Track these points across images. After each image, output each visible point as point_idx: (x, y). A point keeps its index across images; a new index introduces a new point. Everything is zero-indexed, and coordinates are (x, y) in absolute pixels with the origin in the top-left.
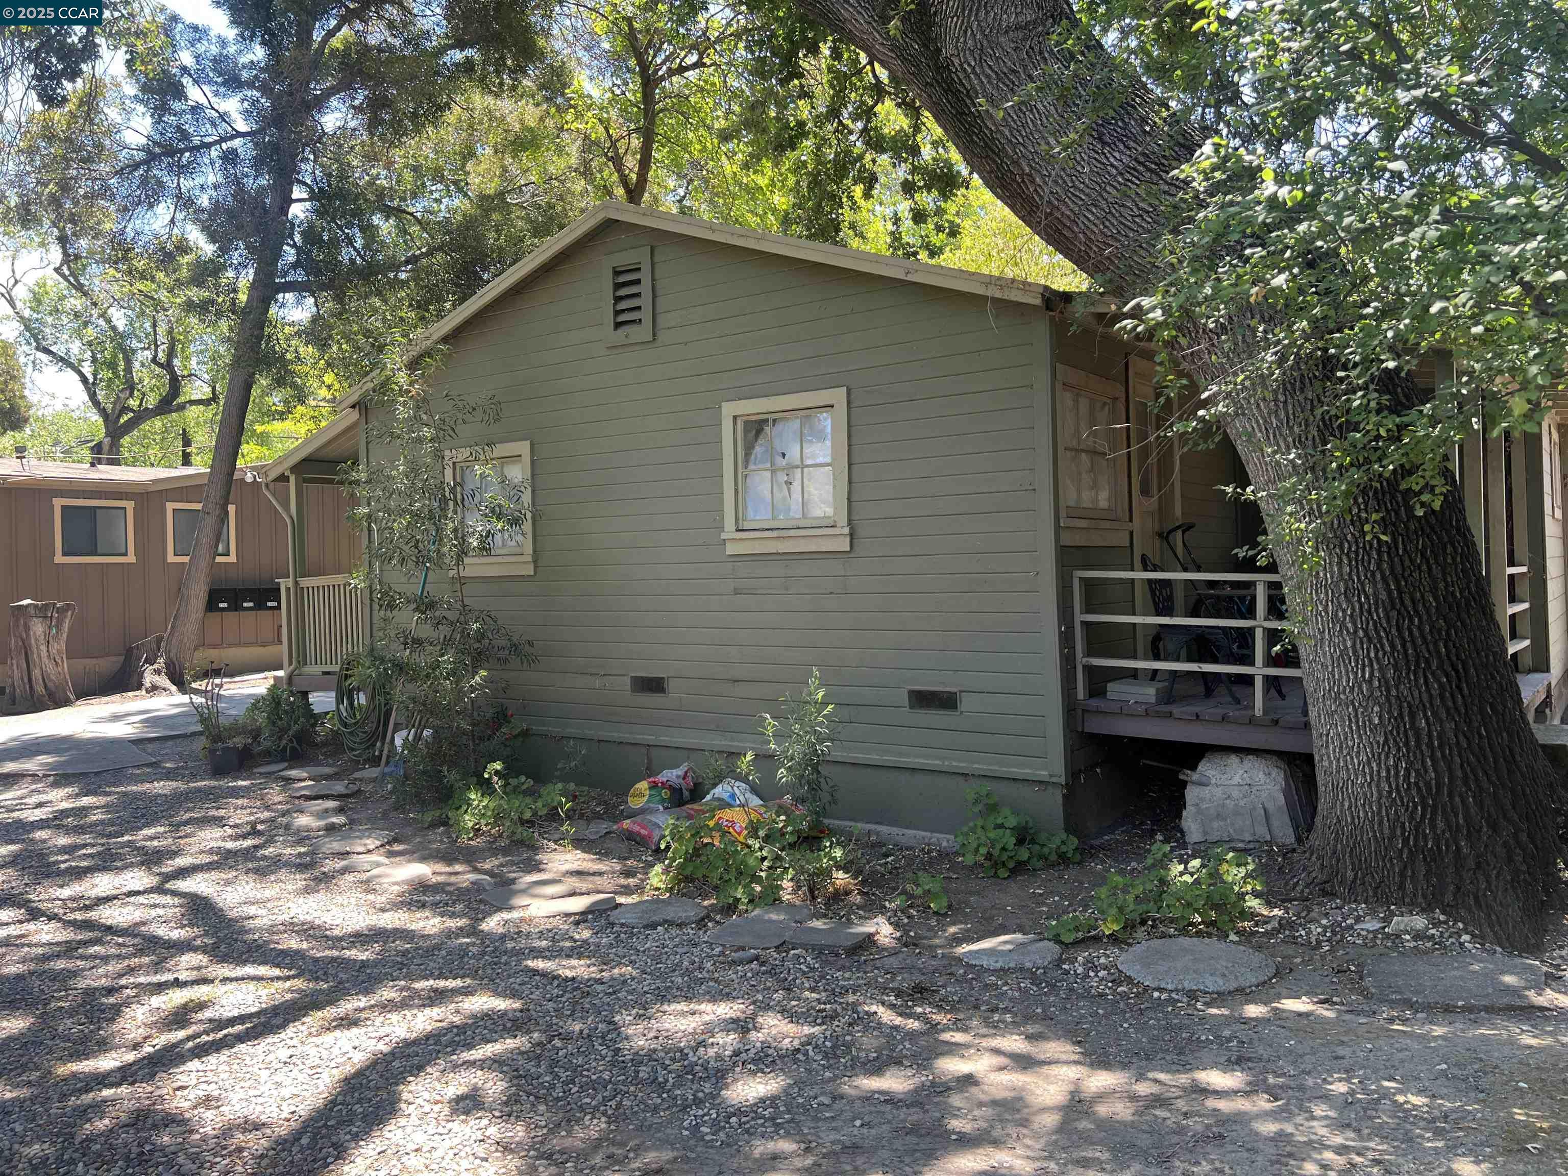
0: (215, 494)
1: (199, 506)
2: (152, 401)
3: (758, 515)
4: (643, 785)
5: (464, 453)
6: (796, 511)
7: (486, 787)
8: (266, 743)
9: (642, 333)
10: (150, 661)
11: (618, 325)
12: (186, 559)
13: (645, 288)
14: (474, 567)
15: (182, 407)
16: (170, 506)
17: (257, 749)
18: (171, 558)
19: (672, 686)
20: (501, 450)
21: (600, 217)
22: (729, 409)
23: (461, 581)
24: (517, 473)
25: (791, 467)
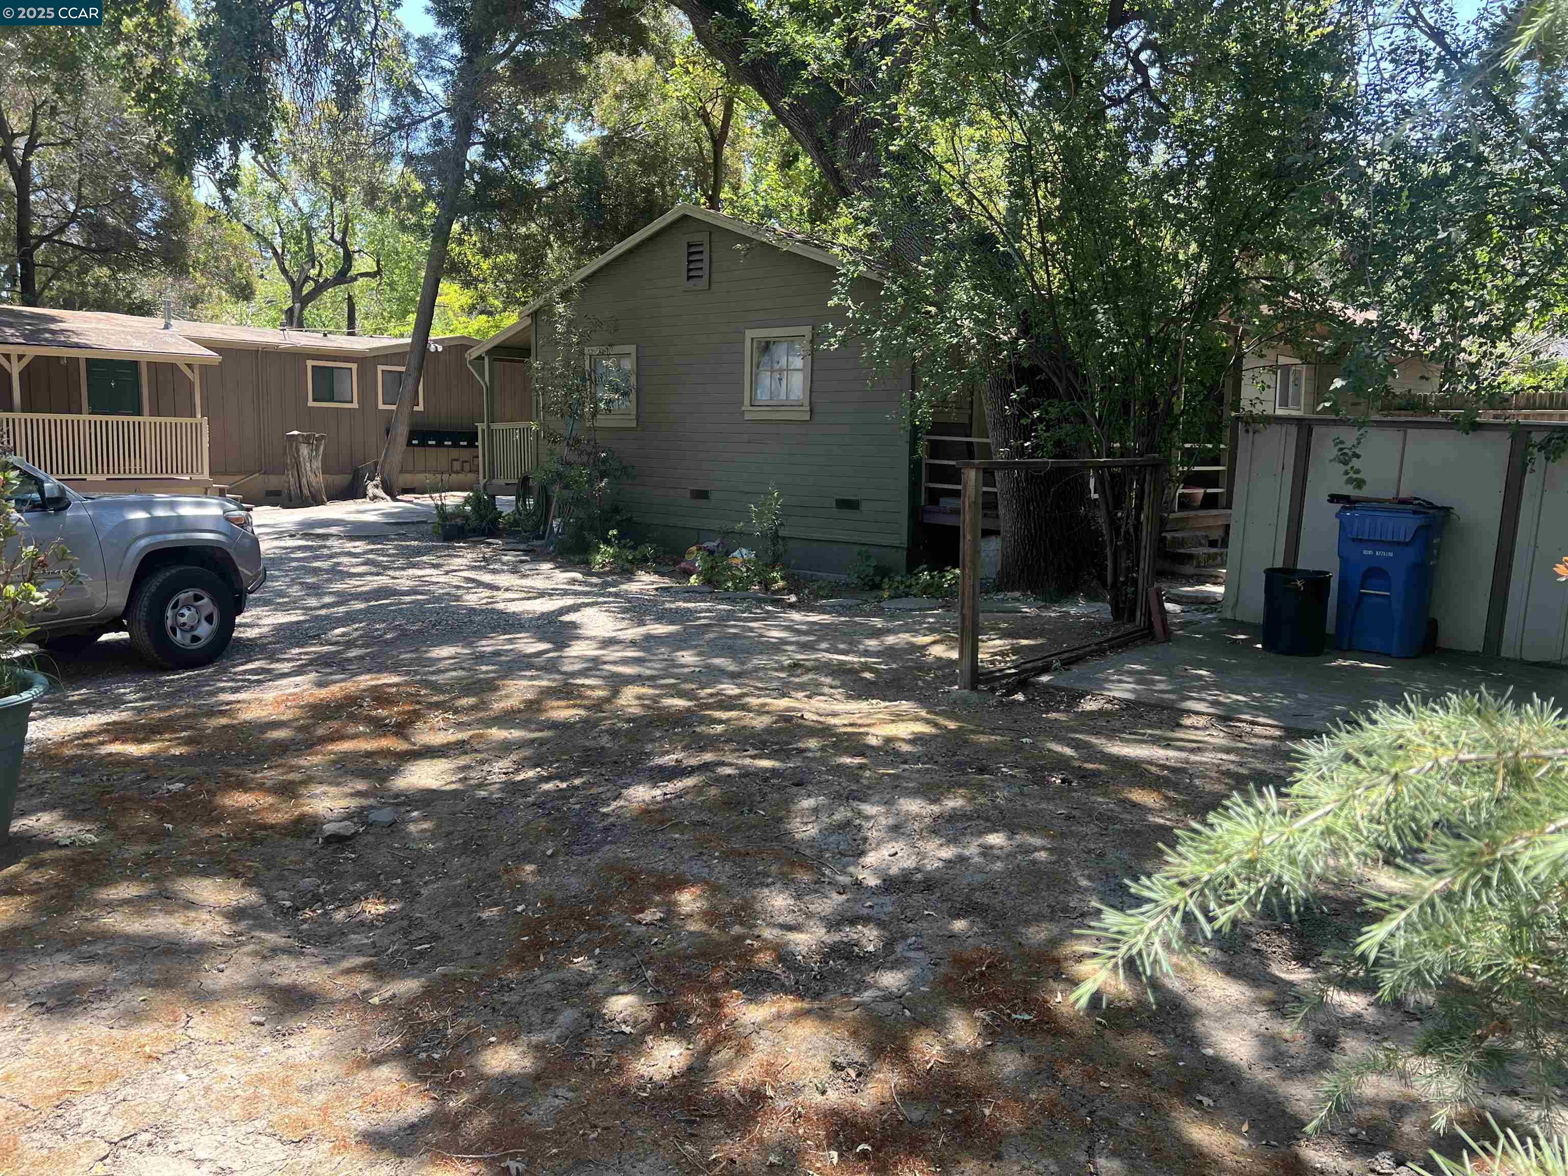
0: (414, 362)
1: (403, 369)
2: (329, 272)
3: (763, 396)
4: (694, 548)
5: (596, 350)
6: (783, 396)
7: (608, 542)
8: (473, 523)
9: (703, 283)
10: (372, 479)
11: (689, 278)
12: (394, 407)
13: (705, 256)
14: (602, 421)
15: (354, 279)
16: (380, 368)
17: (467, 528)
18: (381, 406)
19: (714, 496)
20: (617, 349)
21: (681, 212)
22: (750, 334)
23: (595, 429)
24: (628, 364)
25: (781, 371)
